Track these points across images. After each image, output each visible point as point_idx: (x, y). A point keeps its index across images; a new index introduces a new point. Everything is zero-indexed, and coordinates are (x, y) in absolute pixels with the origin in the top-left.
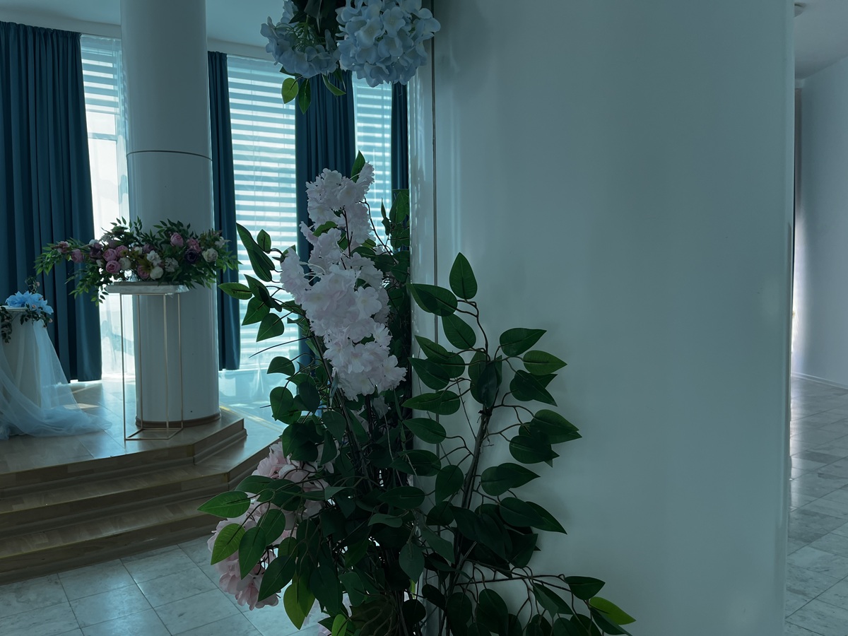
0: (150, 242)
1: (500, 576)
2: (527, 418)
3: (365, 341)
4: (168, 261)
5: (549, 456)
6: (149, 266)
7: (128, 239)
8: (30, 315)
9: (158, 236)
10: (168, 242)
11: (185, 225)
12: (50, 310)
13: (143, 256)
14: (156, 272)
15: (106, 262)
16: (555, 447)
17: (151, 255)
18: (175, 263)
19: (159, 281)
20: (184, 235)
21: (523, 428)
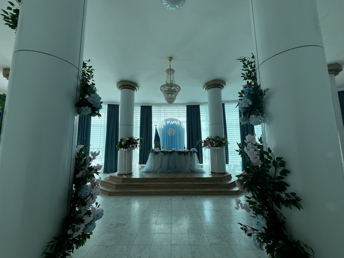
0: (213, 139)
1: (280, 193)
2: (282, 170)
3: (256, 158)
4: (217, 143)
5: (286, 175)
6: (213, 144)
7: (210, 139)
8: (194, 152)
9: (214, 139)
10: (216, 140)
11: (219, 136)
12: (197, 151)
13: (212, 142)
14: (215, 145)
15: (206, 143)
16: (287, 174)
17: (214, 142)
18: (218, 143)
19: (215, 147)
20: (219, 138)
21: (281, 171)
